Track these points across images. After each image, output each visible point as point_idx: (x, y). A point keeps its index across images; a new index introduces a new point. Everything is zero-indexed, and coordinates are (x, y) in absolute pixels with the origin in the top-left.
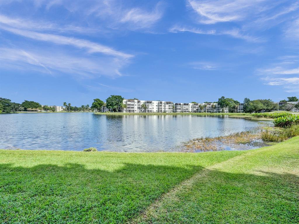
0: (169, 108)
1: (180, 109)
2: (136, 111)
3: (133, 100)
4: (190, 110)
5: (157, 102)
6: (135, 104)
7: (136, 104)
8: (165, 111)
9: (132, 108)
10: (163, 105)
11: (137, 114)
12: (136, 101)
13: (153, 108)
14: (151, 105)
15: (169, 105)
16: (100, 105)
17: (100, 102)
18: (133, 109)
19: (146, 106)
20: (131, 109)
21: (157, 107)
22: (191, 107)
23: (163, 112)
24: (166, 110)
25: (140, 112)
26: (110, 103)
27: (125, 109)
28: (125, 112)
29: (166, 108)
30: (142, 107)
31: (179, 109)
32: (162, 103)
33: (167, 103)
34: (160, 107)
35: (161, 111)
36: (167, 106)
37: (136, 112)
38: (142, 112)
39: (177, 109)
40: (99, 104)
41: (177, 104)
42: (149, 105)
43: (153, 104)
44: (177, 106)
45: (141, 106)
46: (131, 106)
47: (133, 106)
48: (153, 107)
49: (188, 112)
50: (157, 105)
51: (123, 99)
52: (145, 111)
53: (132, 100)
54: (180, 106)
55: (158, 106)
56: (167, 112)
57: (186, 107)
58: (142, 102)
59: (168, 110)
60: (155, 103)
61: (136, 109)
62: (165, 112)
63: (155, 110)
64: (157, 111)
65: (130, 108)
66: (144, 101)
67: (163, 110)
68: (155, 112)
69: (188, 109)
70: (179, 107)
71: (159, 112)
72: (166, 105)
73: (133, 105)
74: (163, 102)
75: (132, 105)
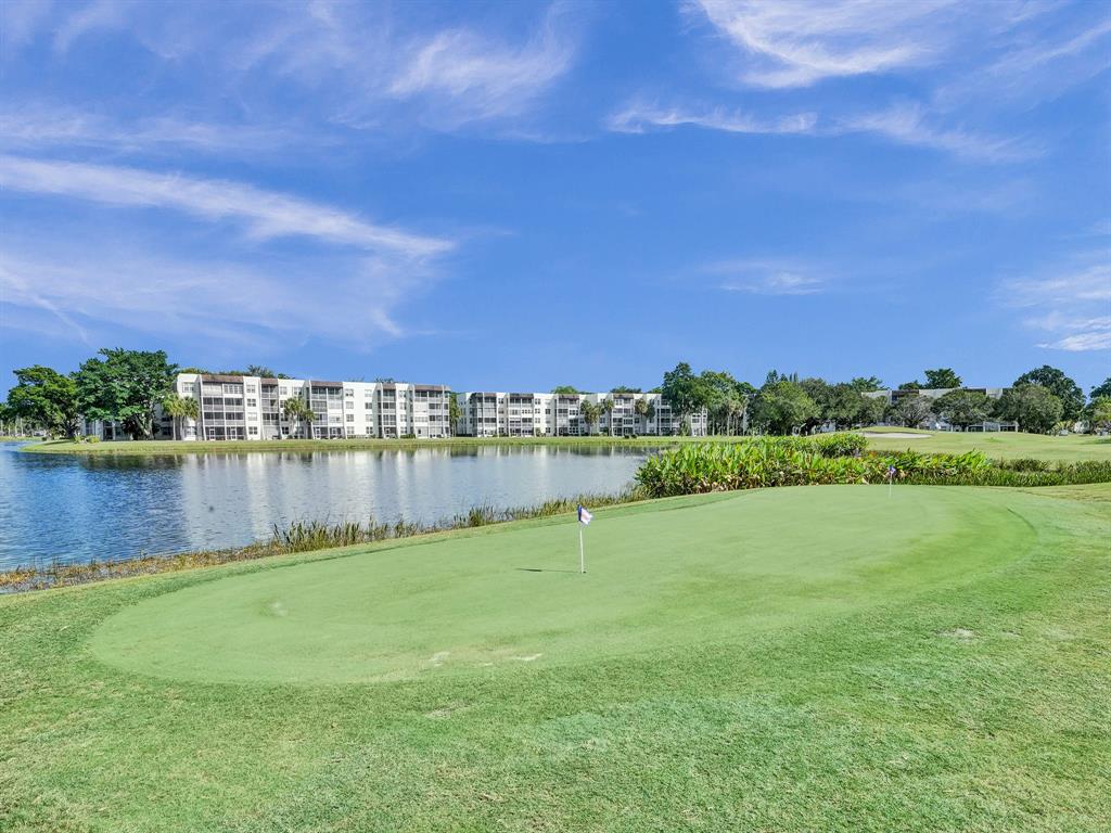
0: (432, 418)
1: (494, 420)
2: (254, 430)
3: (236, 379)
4: (543, 427)
5: (372, 386)
6: (248, 396)
7: (257, 395)
8: (412, 428)
9: (230, 416)
10: (400, 401)
11: (261, 448)
12: (254, 382)
13: (350, 418)
14: (336, 402)
15: (430, 400)
16: (59, 402)
17: (55, 387)
18: (235, 423)
19: (308, 406)
20: (226, 424)
21: (370, 412)
22: (548, 411)
23: (399, 434)
24: (416, 425)
25: (279, 437)
26: (96, 390)
27: (192, 423)
28: (190, 438)
29: (415, 415)
30: (287, 412)
31: (487, 420)
32: (394, 390)
33: (422, 393)
34: (384, 412)
35: (394, 430)
36: (421, 408)
37: (256, 438)
38: (290, 437)
39: (481, 420)
40: (49, 395)
41: (480, 399)
42: (329, 402)
43: (346, 399)
44: (479, 405)
45: (282, 410)
46: (225, 409)
47: (235, 409)
48: (348, 412)
49: (531, 432)
50: (369, 400)
51: (172, 373)
52: (305, 432)
53: (227, 378)
54: (491, 405)
55: (375, 405)
56: (423, 437)
57: (521, 410)
58: (289, 388)
59: (425, 424)
60: (361, 392)
61: (259, 423)
62: (412, 435)
63: (361, 425)
64: (369, 429)
65: (219, 416)
66: (300, 383)
67: (404, 424)
68: (363, 437)
69: (530, 420)
70: (486, 411)
71: (380, 437)
72: (415, 403)
73: (239, 402)
74: (401, 387)
75: (229, 402)
